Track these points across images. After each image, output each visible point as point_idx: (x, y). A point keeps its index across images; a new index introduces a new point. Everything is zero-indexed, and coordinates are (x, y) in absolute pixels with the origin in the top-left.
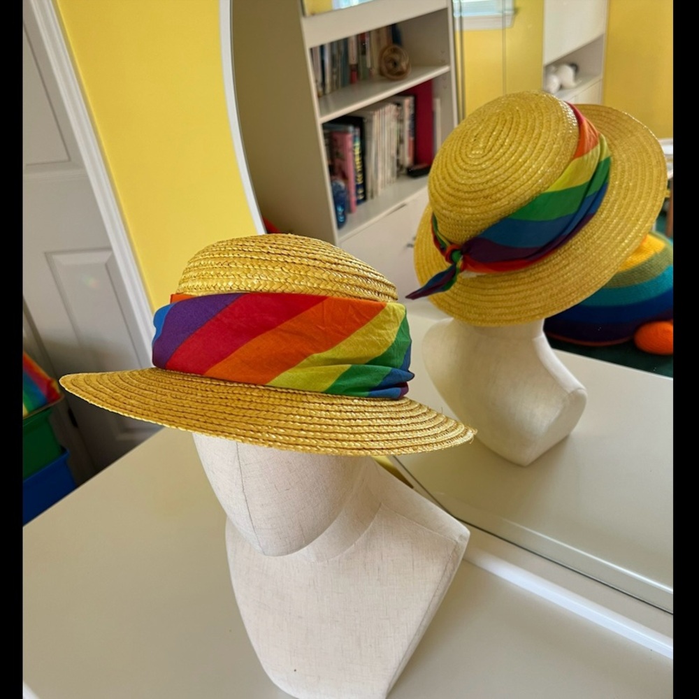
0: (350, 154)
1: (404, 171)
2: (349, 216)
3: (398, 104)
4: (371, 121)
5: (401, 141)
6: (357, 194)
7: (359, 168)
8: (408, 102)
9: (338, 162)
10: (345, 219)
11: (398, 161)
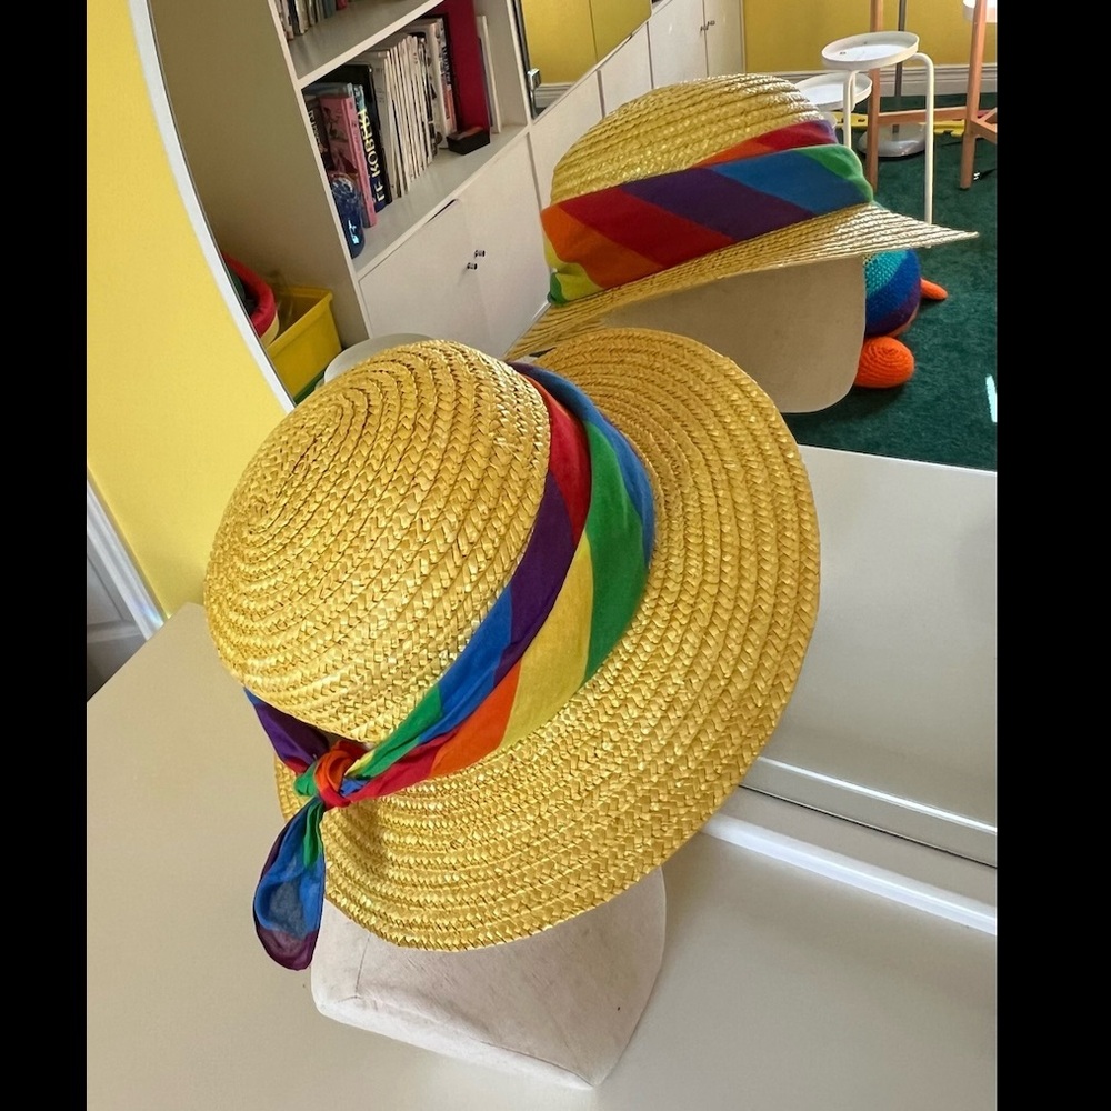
0: (354, 130)
1: (444, 144)
2: (367, 232)
3: (420, 35)
4: (381, 70)
5: (431, 95)
6: (374, 194)
7: (371, 150)
8: (435, 28)
9: (335, 146)
10: (361, 239)
11: (432, 128)
